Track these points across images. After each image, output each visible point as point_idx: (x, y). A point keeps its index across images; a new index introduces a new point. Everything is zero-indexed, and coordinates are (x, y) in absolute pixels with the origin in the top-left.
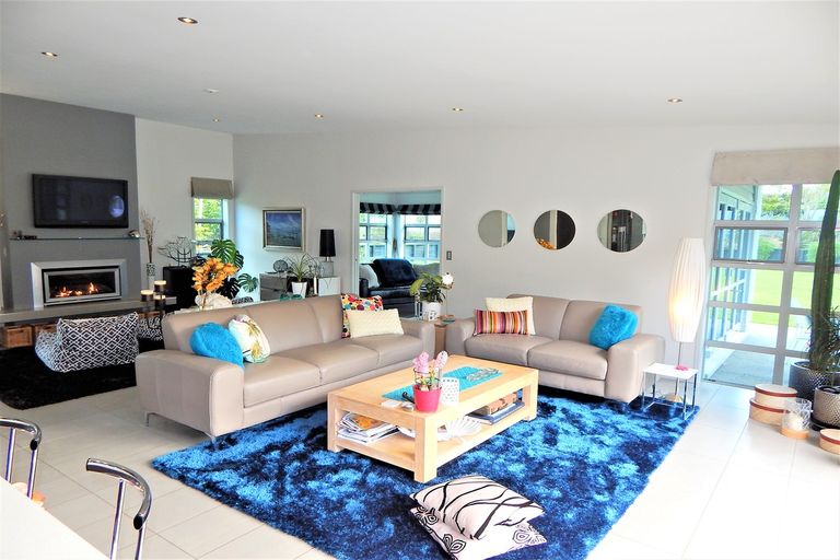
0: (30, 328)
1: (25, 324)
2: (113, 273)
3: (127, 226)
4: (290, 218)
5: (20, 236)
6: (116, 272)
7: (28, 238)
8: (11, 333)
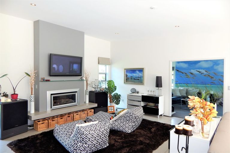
0: (47, 121)
1: (44, 119)
2: (75, 95)
3: (81, 76)
4: (137, 72)
5: (44, 80)
6: (76, 94)
7: (46, 81)
8: (40, 124)
